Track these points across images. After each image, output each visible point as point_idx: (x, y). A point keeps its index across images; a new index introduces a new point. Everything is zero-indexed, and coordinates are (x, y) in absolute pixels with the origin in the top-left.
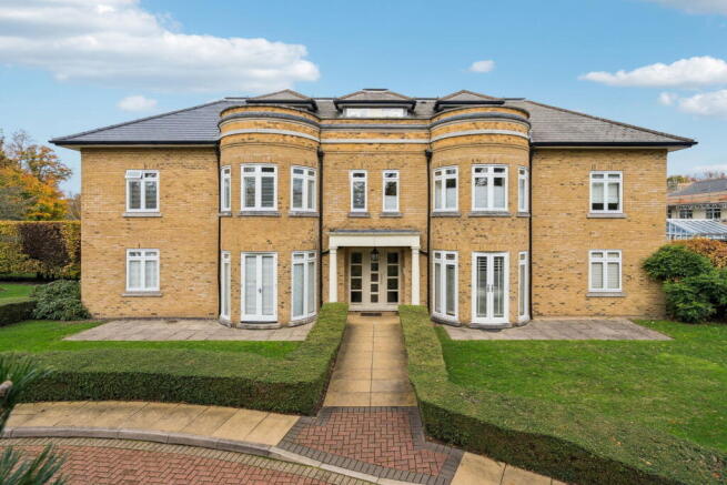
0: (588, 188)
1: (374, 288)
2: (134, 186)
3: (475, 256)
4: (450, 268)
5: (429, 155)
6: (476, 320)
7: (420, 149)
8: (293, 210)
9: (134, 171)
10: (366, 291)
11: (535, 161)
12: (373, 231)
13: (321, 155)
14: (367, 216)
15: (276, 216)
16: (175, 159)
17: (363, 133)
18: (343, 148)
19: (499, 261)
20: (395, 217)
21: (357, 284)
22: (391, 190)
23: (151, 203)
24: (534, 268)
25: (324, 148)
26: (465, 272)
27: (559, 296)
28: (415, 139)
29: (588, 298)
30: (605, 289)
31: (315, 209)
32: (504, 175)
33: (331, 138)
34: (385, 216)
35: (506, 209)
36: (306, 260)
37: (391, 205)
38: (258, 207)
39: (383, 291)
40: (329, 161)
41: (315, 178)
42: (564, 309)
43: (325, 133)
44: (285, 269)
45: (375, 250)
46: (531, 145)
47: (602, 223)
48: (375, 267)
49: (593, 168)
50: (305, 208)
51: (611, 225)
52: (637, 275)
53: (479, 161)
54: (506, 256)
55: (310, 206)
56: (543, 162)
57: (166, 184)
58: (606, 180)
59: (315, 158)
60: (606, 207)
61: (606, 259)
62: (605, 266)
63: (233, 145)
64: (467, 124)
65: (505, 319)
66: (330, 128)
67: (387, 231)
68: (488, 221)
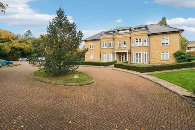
0: (161, 41)
1: (123, 59)
2: (91, 46)
3: (136, 53)
4: (133, 55)
5: (131, 38)
6: (136, 63)
7: (129, 37)
8: (109, 47)
9: (90, 43)
10: (122, 60)
11: (150, 37)
12: (122, 50)
13: (114, 39)
14: (121, 48)
15: (107, 48)
16: (95, 41)
17: (120, 35)
18: (117, 38)
19: (140, 54)
20: (125, 48)
21: (120, 58)
22: (125, 44)
23: (92, 48)
24: (150, 55)
25: (114, 38)
26: (135, 55)
27: (155, 60)
28: (129, 35)
29: (161, 61)
30: (165, 59)
31: (113, 47)
32: (141, 40)
33: (115, 37)
34: (124, 48)
35: (141, 45)
36: (111, 54)
37: (125, 46)
38: (105, 47)
39: (124, 60)
40: (115, 40)
41: (113, 43)
42: (156, 62)
43: (115, 36)
44: (108, 56)
45: (122, 53)
46: (148, 34)
47: (164, 47)
48: (123, 56)
49: (162, 37)
50: (111, 47)
51: (166, 47)
52: (172, 56)
53: (136, 38)
54: (141, 53)
55: (112, 47)
56: (152, 37)
57: (94, 45)
58: (165, 39)
59: (113, 40)
60: (165, 44)
61: (165, 53)
62: (165, 54)
63: (102, 39)
64: (135, 32)
65: (141, 63)
66: (115, 35)
67: (124, 50)
68: (138, 47)
